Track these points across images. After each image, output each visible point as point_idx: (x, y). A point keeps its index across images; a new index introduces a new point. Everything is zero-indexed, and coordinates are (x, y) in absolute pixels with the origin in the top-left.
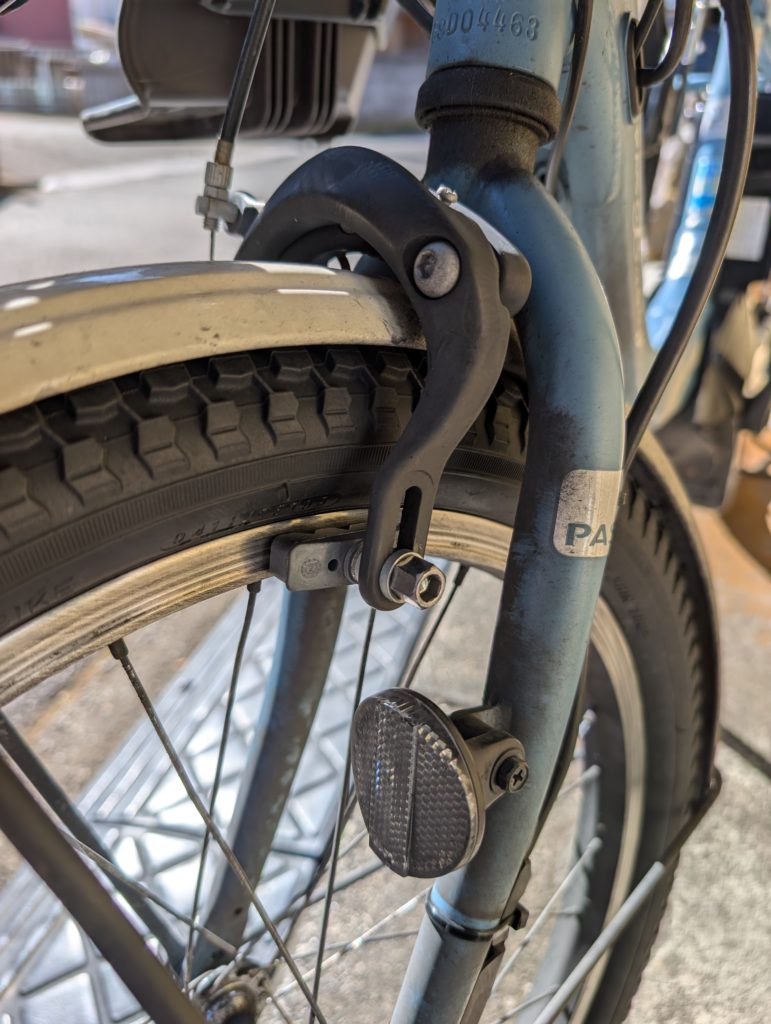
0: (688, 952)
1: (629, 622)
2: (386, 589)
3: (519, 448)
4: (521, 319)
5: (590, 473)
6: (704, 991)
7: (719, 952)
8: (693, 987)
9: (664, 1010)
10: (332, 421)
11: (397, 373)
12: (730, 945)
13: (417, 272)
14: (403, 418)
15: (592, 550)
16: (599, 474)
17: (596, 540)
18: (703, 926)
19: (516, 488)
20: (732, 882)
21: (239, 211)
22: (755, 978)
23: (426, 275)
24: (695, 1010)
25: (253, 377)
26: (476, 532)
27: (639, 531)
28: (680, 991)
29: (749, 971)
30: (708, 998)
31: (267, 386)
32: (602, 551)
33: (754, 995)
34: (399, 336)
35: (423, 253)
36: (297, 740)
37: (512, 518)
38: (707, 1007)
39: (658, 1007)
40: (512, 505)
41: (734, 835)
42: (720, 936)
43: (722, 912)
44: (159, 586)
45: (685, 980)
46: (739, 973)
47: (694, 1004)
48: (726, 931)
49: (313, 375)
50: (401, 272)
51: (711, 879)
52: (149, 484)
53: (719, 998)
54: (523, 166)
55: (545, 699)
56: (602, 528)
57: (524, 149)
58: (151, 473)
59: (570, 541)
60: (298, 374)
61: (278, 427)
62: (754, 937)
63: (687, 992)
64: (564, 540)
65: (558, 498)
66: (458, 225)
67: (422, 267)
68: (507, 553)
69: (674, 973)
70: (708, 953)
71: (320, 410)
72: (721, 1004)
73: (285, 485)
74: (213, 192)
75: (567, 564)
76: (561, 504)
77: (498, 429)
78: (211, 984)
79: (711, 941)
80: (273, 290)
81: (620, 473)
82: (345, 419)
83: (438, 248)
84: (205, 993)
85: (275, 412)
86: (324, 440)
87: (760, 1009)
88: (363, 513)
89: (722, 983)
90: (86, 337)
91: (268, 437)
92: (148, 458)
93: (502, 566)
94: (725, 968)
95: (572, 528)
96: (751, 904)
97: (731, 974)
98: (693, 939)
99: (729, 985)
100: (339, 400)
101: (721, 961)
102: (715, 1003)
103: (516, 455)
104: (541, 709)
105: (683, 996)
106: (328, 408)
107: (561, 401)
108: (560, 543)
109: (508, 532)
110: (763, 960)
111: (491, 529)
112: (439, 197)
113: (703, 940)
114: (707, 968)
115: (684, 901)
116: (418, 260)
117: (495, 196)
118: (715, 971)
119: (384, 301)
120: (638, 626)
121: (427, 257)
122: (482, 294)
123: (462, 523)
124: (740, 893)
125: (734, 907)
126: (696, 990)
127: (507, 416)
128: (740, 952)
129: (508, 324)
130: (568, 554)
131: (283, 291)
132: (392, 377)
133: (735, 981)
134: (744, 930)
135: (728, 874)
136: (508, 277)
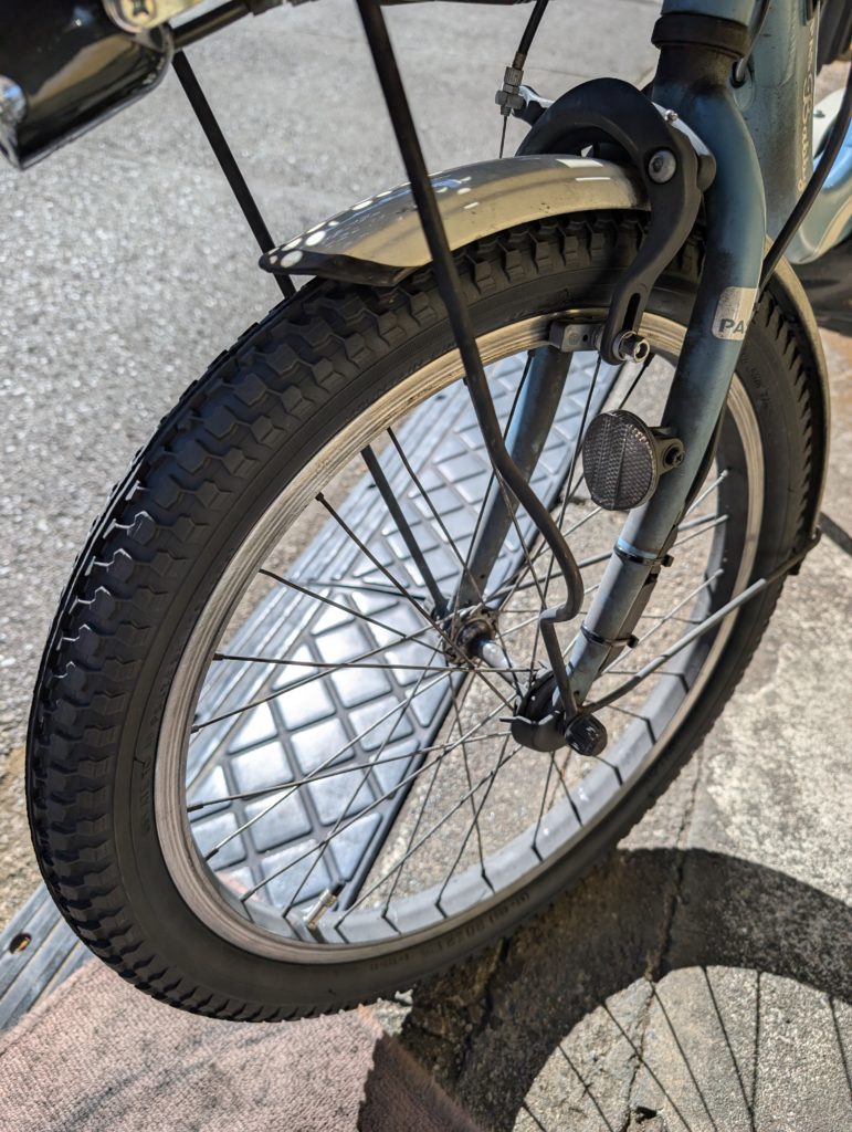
0: (785, 692)
1: (759, 403)
2: (616, 351)
3: (696, 272)
4: (707, 195)
5: (737, 289)
6: (793, 715)
7: (810, 693)
8: (783, 713)
9: (760, 725)
10: (593, 253)
11: (628, 224)
12: (819, 689)
13: (651, 167)
14: (631, 256)
15: (735, 335)
16: (744, 290)
17: (736, 330)
18: (800, 676)
19: (694, 298)
20: (830, 649)
21: (525, 102)
22: (835, 710)
23: (657, 170)
24: (784, 726)
25: (557, 229)
26: (664, 328)
27: (773, 336)
28: (775, 714)
29: (831, 706)
30: (793, 720)
31: (563, 233)
32: (741, 337)
33: (833, 720)
34: (636, 203)
35: (655, 157)
36: (528, 468)
37: (688, 321)
38: (793, 726)
39: (755, 723)
40: (689, 312)
41: (839, 617)
42: (814, 682)
43: (818, 668)
44: (496, 344)
45: (779, 708)
46: (823, 707)
47: (783, 723)
48: (819, 680)
49: (585, 226)
50: (642, 165)
51: (813, 645)
52: (508, 285)
53: (803, 721)
54: (720, 83)
55: (697, 423)
56: (742, 323)
57: (721, 71)
58: (509, 278)
59: (721, 329)
60: (578, 226)
61: (568, 256)
62: (839, 685)
63: (780, 716)
64: (718, 329)
65: (717, 304)
66: (677, 139)
67: (654, 164)
68: (681, 344)
69: (771, 703)
70: (801, 693)
71: (588, 246)
72: (805, 725)
73: (566, 290)
74: (510, 90)
75: (718, 343)
76: (719, 307)
77: (685, 259)
78: (468, 614)
79: (805, 686)
80: (572, 180)
81: (756, 290)
82: (601, 252)
83: (666, 155)
84: (464, 618)
85: (567, 248)
86: (588, 263)
87: (834, 729)
88: (606, 311)
89: (808, 711)
90: (493, 210)
91: (562, 262)
92: (509, 271)
93: (678, 353)
94: (813, 702)
95: (723, 321)
96: (843, 664)
97: (816, 707)
98: (791, 684)
99: (813, 713)
100: (599, 241)
101: (810, 698)
102: (800, 723)
103: (694, 276)
104: (694, 430)
105: (777, 718)
106: (593, 246)
107: (726, 244)
108: (715, 331)
109: (685, 329)
110: (844, 701)
111: (673, 327)
112: (666, 118)
113: (798, 685)
114: (798, 702)
115: (788, 658)
116: (652, 161)
117: (700, 105)
118: (804, 704)
119: (629, 182)
120: (766, 406)
121: (657, 159)
122: (687, 183)
123: (656, 321)
124: (836, 656)
125: (827, 665)
126: (787, 715)
127: (692, 253)
128: (827, 694)
129: (699, 196)
130: (718, 336)
131: (578, 179)
132: (627, 226)
133: (819, 711)
134: (833, 681)
135: (828, 643)
136: (703, 170)
